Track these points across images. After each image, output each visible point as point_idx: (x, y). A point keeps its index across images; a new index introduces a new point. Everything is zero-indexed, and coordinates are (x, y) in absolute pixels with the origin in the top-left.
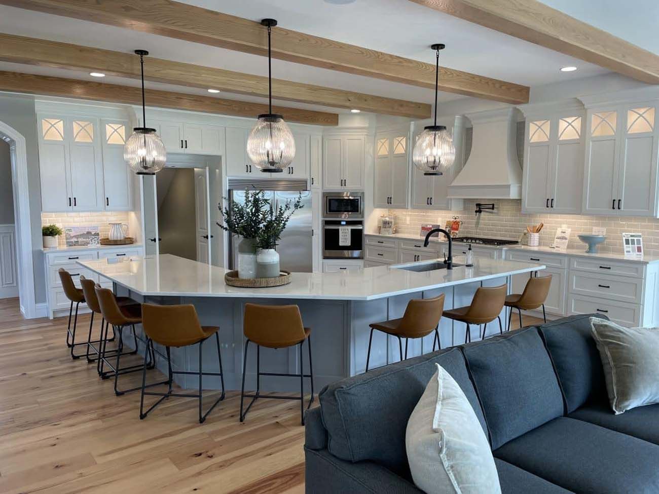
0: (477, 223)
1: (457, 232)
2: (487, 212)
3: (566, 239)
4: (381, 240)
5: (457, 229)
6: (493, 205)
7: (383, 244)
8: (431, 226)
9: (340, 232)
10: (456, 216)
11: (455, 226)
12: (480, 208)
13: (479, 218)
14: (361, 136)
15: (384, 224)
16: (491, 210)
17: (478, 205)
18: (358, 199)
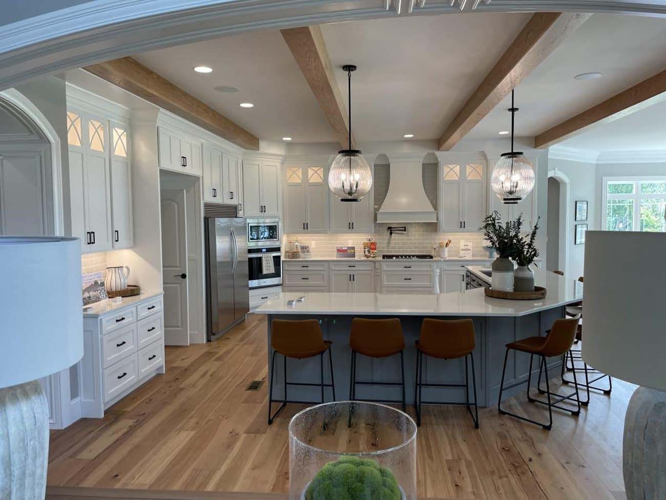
0: (389, 243)
1: (375, 251)
2: (398, 233)
3: (469, 250)
4: (305, 264)
5: (375, 249)
6: (405, 227)
7: (309, 268)
8: (346, 248)
9: (264, 259)
10: (369, 238)
11: (372, 247)
12: (391, 230)
13: (390, 239)
14: (277, 163)
15: (302, 249)
16: (404, 232)
17: (390, 228)
18: (276, 226)
